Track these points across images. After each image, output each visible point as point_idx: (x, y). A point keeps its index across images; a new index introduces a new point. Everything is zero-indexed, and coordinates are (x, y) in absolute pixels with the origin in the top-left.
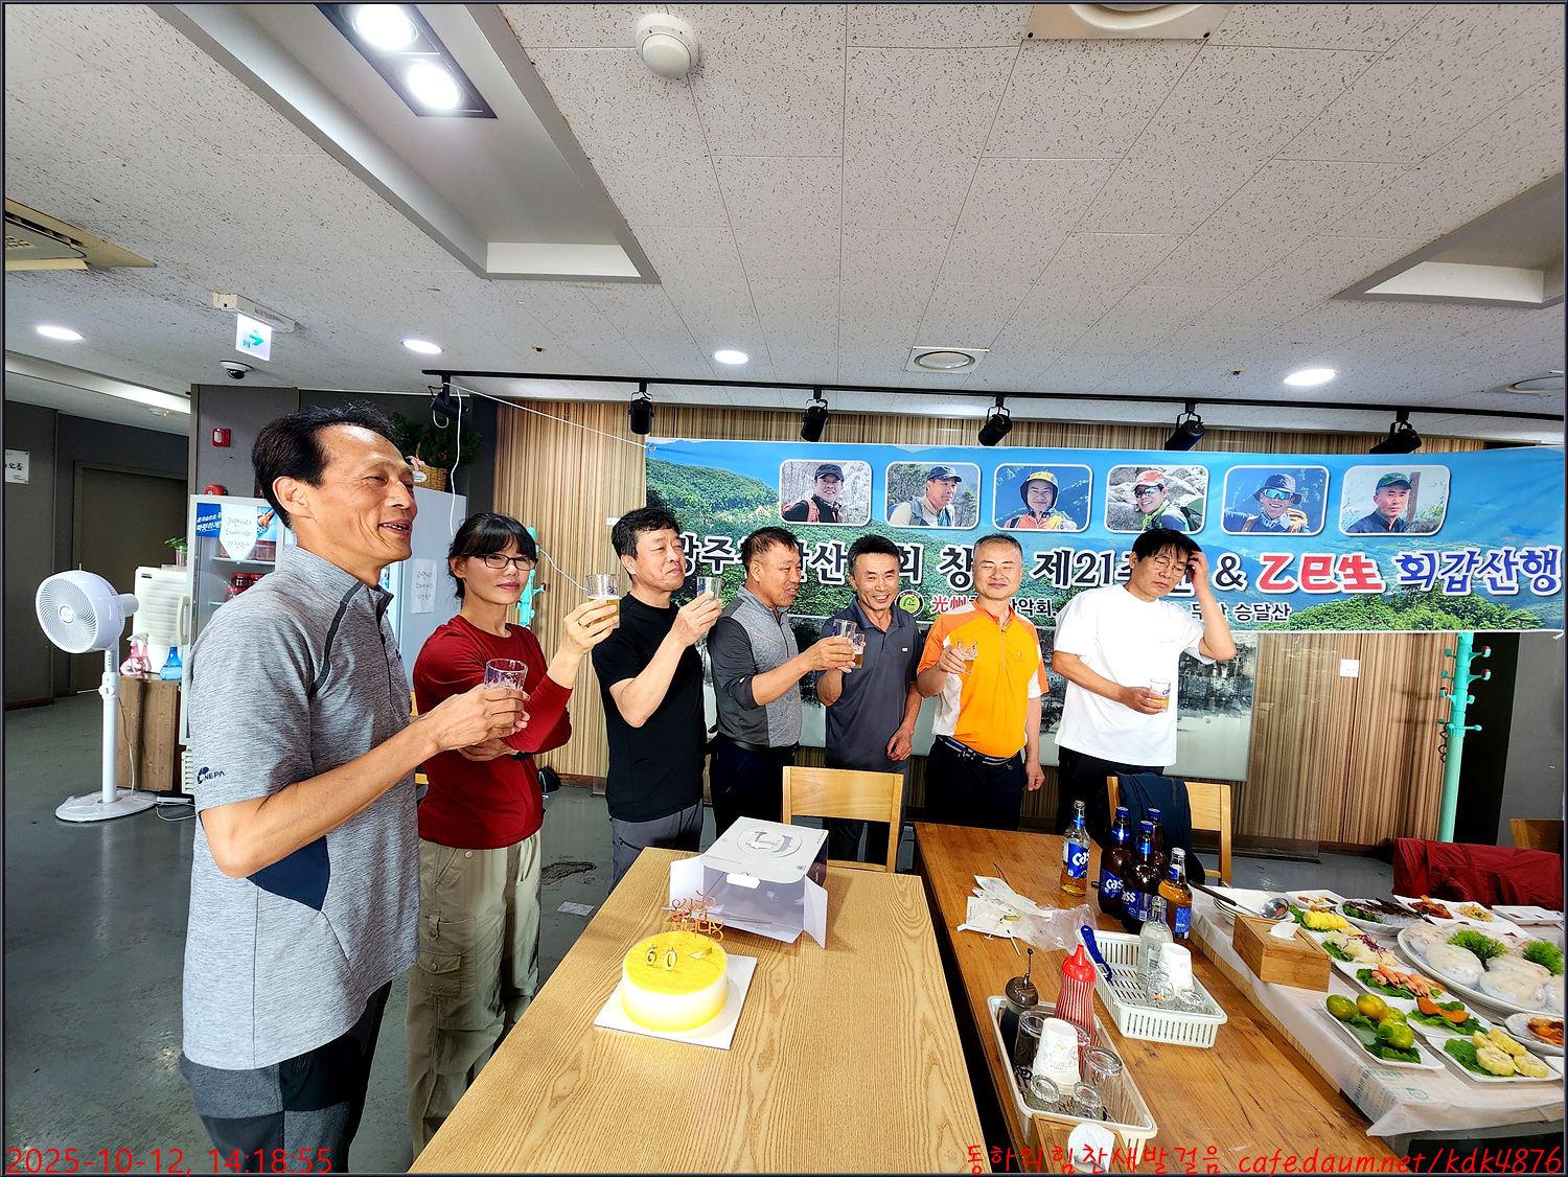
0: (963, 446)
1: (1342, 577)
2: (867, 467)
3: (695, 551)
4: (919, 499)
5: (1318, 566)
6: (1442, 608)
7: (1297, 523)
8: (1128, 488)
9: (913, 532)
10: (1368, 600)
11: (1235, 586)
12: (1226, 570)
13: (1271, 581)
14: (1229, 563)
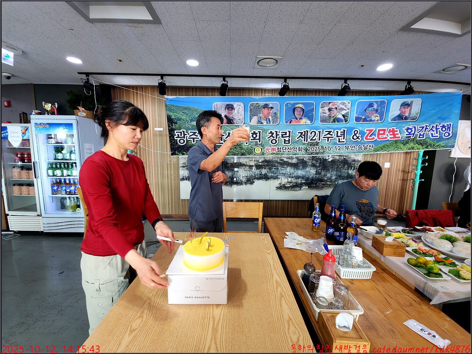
0: (273, 96)
1: (389, 135)
2: (242, 104)
3: (186, 136)
4: (260, 115)
5: (381, 132)
6: (417, 143)
7: (377, 118)
8: (326, 109)
9: (258, 126)
10: (396, 142)
11: (358, 139)
12: (355, 134)
13: (368, 137)
14: (356, 132)
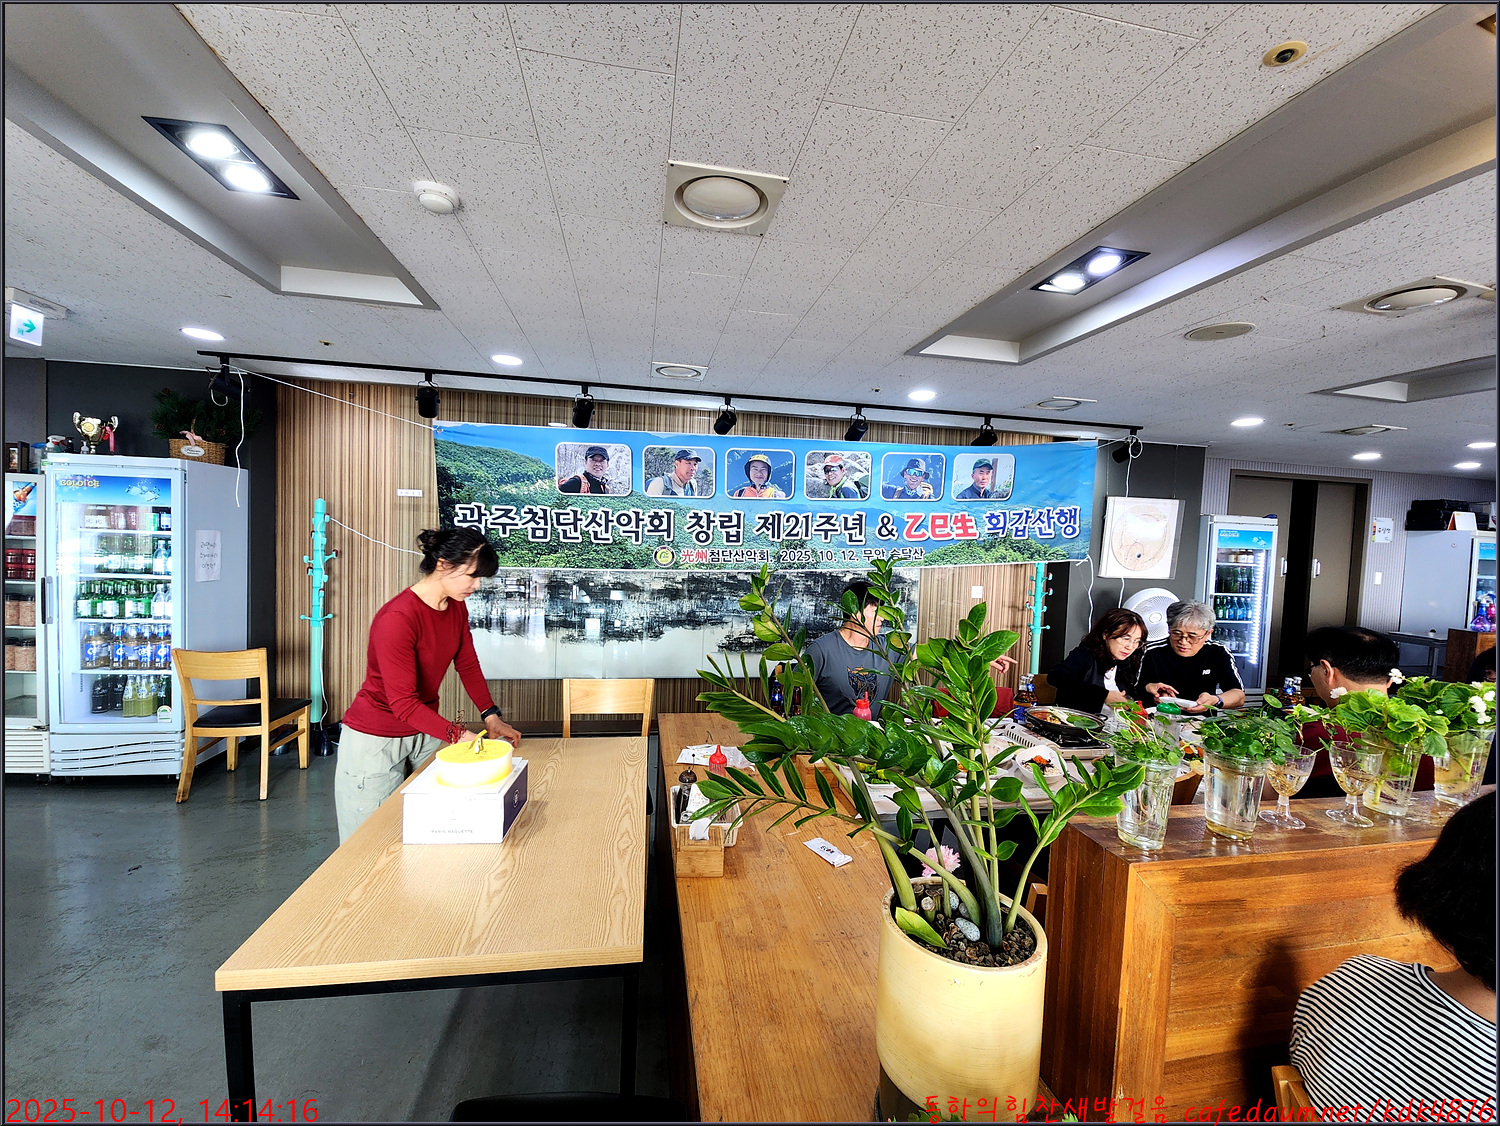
0: (703, 434)
1: (954, 529)
2: (627, 449)
3: (484, 518)
4: (670, 475)
5: (939, 522)
6: (1012, 548)
7: (927, 492)
8: (819, 467)
10: (969, 544)
11: (890, 536)
12: (884, 526)
13: (913, 533)
14: (886, 520)
